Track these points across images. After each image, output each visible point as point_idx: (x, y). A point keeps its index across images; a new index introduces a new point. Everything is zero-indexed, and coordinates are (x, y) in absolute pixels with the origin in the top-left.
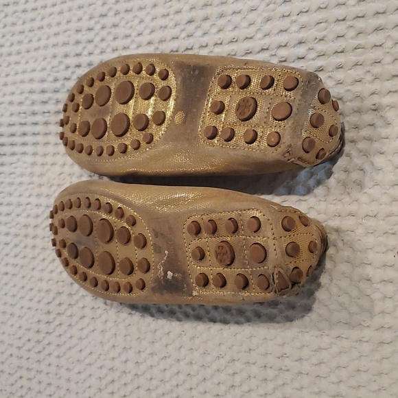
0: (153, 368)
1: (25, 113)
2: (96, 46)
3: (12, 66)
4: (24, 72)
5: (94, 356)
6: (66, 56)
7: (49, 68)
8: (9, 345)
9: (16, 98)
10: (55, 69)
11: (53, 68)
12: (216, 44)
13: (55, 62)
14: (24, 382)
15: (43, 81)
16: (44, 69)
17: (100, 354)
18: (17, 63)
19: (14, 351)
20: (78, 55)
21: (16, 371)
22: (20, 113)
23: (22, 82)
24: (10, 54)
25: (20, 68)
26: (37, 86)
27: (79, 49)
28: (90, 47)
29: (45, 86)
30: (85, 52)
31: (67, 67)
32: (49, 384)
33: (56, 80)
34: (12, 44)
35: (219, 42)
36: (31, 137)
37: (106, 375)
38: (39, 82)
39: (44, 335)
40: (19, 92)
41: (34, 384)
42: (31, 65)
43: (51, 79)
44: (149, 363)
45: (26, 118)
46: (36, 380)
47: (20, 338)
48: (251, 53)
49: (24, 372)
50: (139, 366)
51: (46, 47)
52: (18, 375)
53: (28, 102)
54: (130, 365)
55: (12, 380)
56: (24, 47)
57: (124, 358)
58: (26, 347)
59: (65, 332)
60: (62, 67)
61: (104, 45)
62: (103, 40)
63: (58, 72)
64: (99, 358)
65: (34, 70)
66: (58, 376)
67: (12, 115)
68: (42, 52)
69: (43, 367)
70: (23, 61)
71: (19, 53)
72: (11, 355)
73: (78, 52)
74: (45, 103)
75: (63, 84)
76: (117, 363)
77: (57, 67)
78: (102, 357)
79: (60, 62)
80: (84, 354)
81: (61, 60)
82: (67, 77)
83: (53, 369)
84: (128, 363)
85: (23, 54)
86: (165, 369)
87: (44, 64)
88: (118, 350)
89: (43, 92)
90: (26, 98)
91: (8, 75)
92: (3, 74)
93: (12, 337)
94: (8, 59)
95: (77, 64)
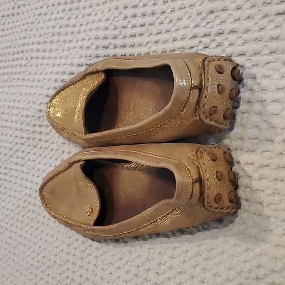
0: (171, 279)
1: (91, 56)
3: (85, 18)
4: (93, 22)
5: (123, 261)
6: (126, 7)
7: (111, 18)
8: (61, 241)
9: (86, 43)
10: (116, 19)
11: (115, 18)
13: (117, 13)
14: (69, 273)
15: (106, 29)
16: (107, 19)
17: (128, 261)
18: (89, 15)
19: (65, 248)
21: (65, 264)
22: (87, 56)
23: (91, 30)
24: (84, 8)
25: (90, 19)
26: (101, 33)
29: (107, 33)
31: (126, 18)
32: (88, 279)
33: (116, 28)
37: (131, 279)
38: (103, 30)
40: (87, 38)
41: (76, 277)
42: (99, 16)
43: (112, 27)
44: (167, 274)
45: (91, 60)
46: (78, 274)
47: (70, 237)
49: (70, 266)
50: (158, 276)
52: (66, 267)
53: (94, 47)
54: (151, 274)
55: (61, 271)
57: (146, 267)
58: (74, 245)
60: (122, 17)
63: (117, 21)
64: (127, 264)
66: (95, 273)
67: (81, 57)
69: (85, 263)
70: (94, 13)
72: (63, 250)
73: (135, 4)
74: (106, 47)
75: (120, 32)
76: (141, 270)
77: (118, 17)
78: (129, 263)
79: (121, 13)
80: (116, 258)
81: (121, 11)
82: (124, 25)
83: (91, 267)
84: (150, 272)
85: (94, 7)
86: (181, 283)
87: (108, 15)
88: (143, 259)
89: (105, 38)
90: (93, 44)
91: (81, 25)
92: (78, 24)
93: (64, 235)
94: (83, 11)
95: (133, 14)
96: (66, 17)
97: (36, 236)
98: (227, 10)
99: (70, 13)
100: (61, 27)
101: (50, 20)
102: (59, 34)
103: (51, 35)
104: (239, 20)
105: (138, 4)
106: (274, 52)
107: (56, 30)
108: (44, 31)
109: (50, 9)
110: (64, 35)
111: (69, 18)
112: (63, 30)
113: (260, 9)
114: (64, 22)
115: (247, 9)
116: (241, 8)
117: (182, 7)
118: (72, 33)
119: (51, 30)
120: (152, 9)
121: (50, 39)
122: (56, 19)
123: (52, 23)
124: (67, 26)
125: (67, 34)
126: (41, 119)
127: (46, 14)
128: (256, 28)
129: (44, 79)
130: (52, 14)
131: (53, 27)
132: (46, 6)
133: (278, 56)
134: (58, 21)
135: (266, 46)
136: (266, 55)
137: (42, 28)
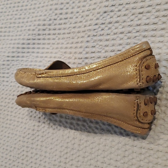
0: (87, 147)
1: (35, 34)
2: (70, 5)
3: (31, 14)
4: (36, 16)
5: (59, 141)
6: (56, 9)
7: (48, 14)
8: (19, 136)
9: (32, 28)
10: (50, 15)
11: (50, 14)
12: (127, 4)
13: (51, 12)
14: (25, 153)
15: (45, 20)
16: (45, 15)
17: (62, 140)
18: (33, 13)
19: (21, 139)
20: (61, 9)
21: (21, 148)
22: (33, 34)
23: (35, 21)
24: (30, 9)
26: (42, 23)
27: (62, 6)
28: (68, 6)
29: (45, 22)
30: (65, 8)
31: (56, 14)
32: (36, 154)
33: (50, 20)
34: (31, 5)
35: (128, 3)
36: (37, 45)
37: (64, 150)
38: (43, 21)
39: (36, 132)
40: (33, 25)
41: (29, 154)
42: (40, 13)
43: (48, 19)
44: (85, 145)
45: (35, 36)
46: (30, 152)
47: (25, 133)
48: (143, 7)
49: (25, 148)
50: (80, 146)
51: (47, 6)
52: (22, 149)
53: (37, 30)
54: (76, 146)
55: (19, 152)
56: (37, 6)
57: (73, 142)
58: (27, 137)
59: (46, 130)
60: (54, 14)
61: (74, 5)
62: (73, 3)
63: (51, 16)
64: (61, 142)
65: (41, 16)
66: (41, 150)
67: (29, 35)
68: (45, 8)
69: (34, 146)
70: (36, 12)
71: (34, 8)
72: (20, 141)
73: (61, 8)
74: (44, 30)
75: (53, 22)
76: (69, 144)
78: (63, 142)
79: (53, 12)
80: (54, 140)
81: (54, 11)
82: (55, 18)
83: (39, 147)
84: (75, 145)
86: (93, 148)
87: (45, 13)
88: (70, 139)
89: (44, 25)
90: (36, 28)
91: (28, 18)
92: (27, 18)
93: (21, 132)
94: (29, 11)
95: (61, 13)
96: (19, 14)
97: (2, 135)
98: (113, 11)
99: (21, 12)
100: (16, 19)
101: (8, 15)
102: (15, 23)
103: (9, 23)
104: (120, 16)
105: (63, 8)
106: (138, 31)
107: (13, 21)
108: (5, 21)
109: (8, 10)
110: (17, 24)
111: (21, 15)
112: (17, 21)
113: (130, 11)
114: (18, 17)
115: (124, 11)
116: (120, 11)
117: (89, 10)
118: (23, 22)
119: (9, 21)
120: (72, 10)
121: (9, 25)
122: (12, 15)
123: (10, 17)
124: (20, 18)
125: (19, 23)
126: (4, 69)
127: (5, 12)
128: (129, 20)
129: (6, 47)
130: (9, 12)
131: (11, 19)
132: (5, 8)
133: (140, 33)
134: (14, 16)
135: (134, 28)
136: (134, 33)
137: (3, 20)
